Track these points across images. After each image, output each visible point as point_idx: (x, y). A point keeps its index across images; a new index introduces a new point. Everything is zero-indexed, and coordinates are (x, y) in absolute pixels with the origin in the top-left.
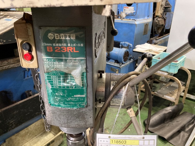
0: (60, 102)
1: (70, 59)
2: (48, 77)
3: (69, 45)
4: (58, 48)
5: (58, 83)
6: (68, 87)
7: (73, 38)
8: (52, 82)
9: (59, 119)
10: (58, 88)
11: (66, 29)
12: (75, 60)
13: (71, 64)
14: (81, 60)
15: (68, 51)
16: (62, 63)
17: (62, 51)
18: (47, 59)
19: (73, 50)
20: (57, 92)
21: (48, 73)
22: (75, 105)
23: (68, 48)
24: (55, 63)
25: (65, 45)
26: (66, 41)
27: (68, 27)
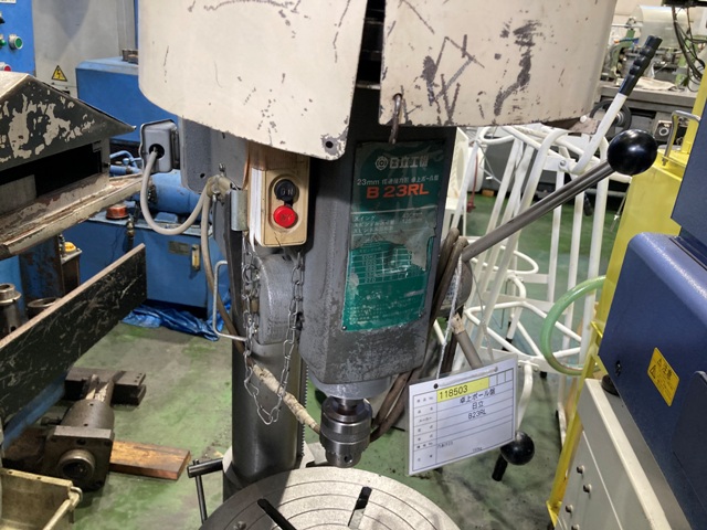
0: (371, 317)
1: (410, 212)
2: (355, 259)
3: (414, 180)
4: (390, 190)
5: (375, 271)
6: (395, 276)
7: (424, 165)
8: (364, 269)
9: (359, 362)
10: (374, 282)
11: (416, 145)
12: (418, 212)
13: (410, 221)
14: (430, 210)
15: (409, 194)
16: (392, 222)
17: (398, 195)
18: (362, 215)
19: (418, 191)
20: (370, 294)
21: (357, 249)
22: (402, 317)
23: (411, 186)
24: (377, 224)
25: (406, 180)
26: (409, 173)
27: (420, 140)
